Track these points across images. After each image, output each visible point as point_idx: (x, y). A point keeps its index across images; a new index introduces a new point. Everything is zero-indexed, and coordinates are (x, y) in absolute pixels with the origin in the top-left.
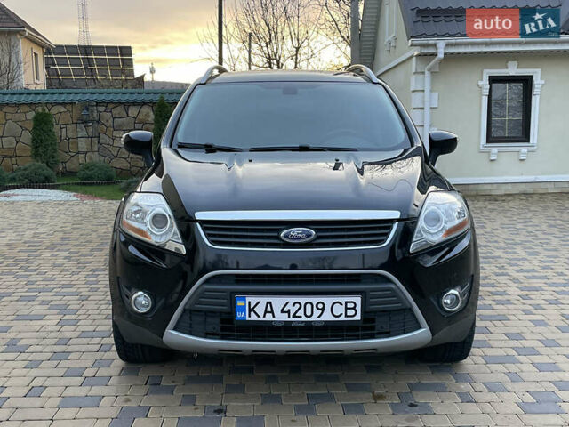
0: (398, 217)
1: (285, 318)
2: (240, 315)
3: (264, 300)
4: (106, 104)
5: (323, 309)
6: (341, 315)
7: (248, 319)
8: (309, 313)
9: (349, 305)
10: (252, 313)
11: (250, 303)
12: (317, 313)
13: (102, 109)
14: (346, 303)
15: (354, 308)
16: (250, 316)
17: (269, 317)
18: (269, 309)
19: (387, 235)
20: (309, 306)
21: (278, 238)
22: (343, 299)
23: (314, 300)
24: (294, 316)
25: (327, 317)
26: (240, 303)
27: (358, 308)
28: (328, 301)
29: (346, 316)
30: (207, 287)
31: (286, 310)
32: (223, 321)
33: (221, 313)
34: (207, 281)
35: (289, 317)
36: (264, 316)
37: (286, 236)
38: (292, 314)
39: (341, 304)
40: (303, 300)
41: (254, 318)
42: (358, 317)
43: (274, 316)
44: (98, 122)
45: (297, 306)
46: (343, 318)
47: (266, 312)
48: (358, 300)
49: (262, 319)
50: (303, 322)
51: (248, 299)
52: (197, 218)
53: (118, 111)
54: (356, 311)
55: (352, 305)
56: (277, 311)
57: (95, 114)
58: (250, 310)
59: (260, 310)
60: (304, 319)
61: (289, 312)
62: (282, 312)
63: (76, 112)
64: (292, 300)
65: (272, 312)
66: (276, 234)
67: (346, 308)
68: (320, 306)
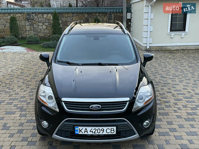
0: (129, 100)
1: (91, 133)
2: (76, 132)
3: (84, 128)
4: (35, 13)
5: (103, 131)
6: (109, 132)
7: (79, 133)
8: (99, 132)
9: (112, 130)
10: (81, 132)
11: (80, 129)
12: (101, 132)
13: (34, 15)
14: (111, 129)
15: (114, 130)
16: (80, 133)
17: (86, 133)
18: (86, 131)
19: (125, 106)
20: (99, 130)
21: (89, 107)
22: (110, 128)
23: (101, 128)
24: (94, 133)
25: (105, 133)
26: (76, 129)
27: (115, 130)
28: (105, 128)
29: (111, 133)
30: (66, 123)
31: (91, 131)
32: (71, 133)
33: (70, 131)
34: (66, 121)
35: (92, 133)
36: (84, 133)
37: (92, 107)
38: (93, 132)
39: (109, 129)
40: (97, 128)
41: (81, 133)
42: (115, 133)
43: (87, 133)
44: (33, 20)
45: (95, 130)
46: (110, 133)
47: (85, 131)
48: (115, 128)
49: (84, 134)
50: (97, 135)
51: (79, 128)
52: (62, 100)
53: (40, 15)
54: (114, 131)
55: (113, 130)
56: (89, 131)
57: (32, 17)
58: (80, 131)
59: (83, 131)
60: (97, 134)
61: (92, 132)
62: (90, 131)
63: (25, 16)
64: (94, 128)
65: (87, 131)
66: (88, 106)
67: (111, 130)
68: (103, 130)
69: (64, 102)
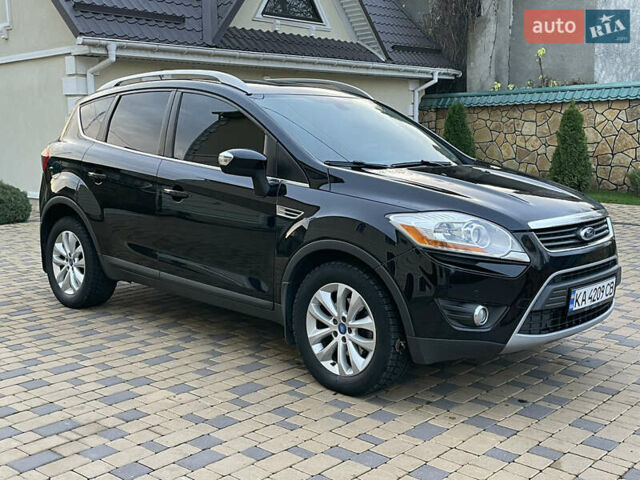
1: (589, 303)
3: (583, 290)
5: (603, 292)
7: (574, 309)
8: (598, 296)
10: (577, 303)
11: (577, 295)
12: (601, 295)
16: (575, 306)
17: (583, 306)
18: (584, 298)
21: (578, 237)
23: (602, 285)
24: (593, 300)
25: (604, 297)
26: (573, 297)
27: (614, 286)
28: (606, 284)
29: (610, 294)
30: (552, 287)
40: (598, 286)
41: (577, 308)
43: (585, 303)
45: (595, 291)
46: (608, 296)
47: (583, 301)
48: (614, 280)
49: (580, 307)
50: (596, 304)
52: (532, 228)
54: (613, 289)
56: (587, 299)
59: (580, 299)
61: (591, 298)
64: (594, 287)
69: (535, 231)
